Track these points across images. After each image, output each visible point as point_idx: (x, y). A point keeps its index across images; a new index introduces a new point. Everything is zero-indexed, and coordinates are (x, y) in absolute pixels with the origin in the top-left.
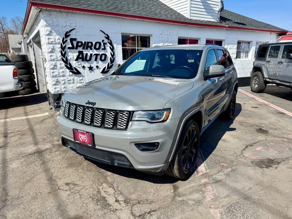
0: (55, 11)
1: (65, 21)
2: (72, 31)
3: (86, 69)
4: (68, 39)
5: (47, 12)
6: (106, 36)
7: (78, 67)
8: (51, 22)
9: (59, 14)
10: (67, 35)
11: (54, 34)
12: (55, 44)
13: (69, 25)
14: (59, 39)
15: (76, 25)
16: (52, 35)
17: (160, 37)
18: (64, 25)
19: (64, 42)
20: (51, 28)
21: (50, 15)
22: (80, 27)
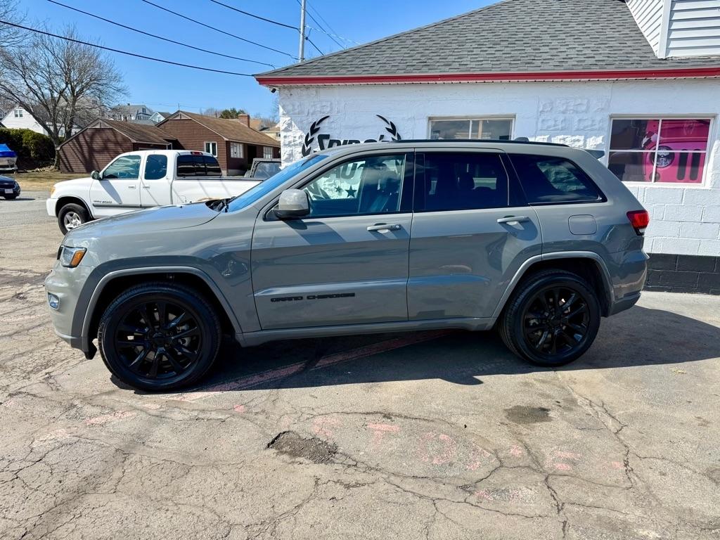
0: (297, 87)
1: (312, 104)
2: (324, 121)
3: (343, 193)
4: (316, 136)
5: (286, 91)
6: (390, 127)
7: (330, 190)
8: (290, 108)
9: (305, 92)
10: (314, 130)
11: (295, 128)
12: (295, 145)
13: (319, 110)
14: (300, 137)
15: (331, 110)
16: (291, 131)
17: (540, 120)
18: (311, 111)
19: (308, 143)
20: (289, 118)
21: (291, 95)
22: (338, 112)
